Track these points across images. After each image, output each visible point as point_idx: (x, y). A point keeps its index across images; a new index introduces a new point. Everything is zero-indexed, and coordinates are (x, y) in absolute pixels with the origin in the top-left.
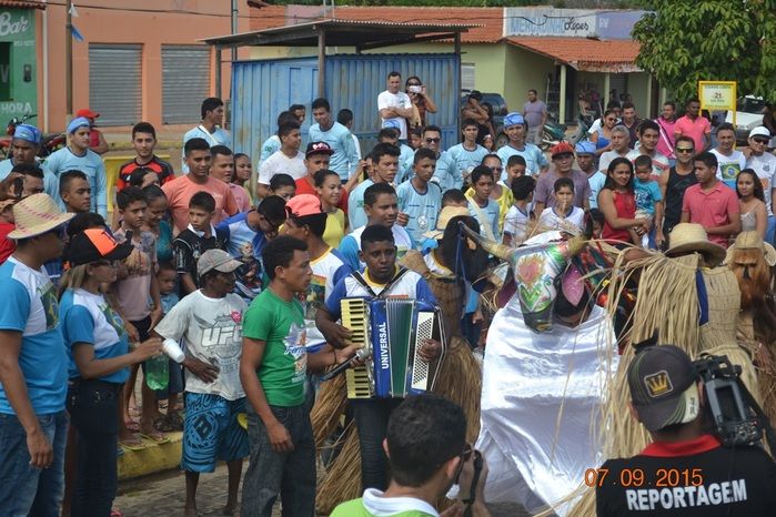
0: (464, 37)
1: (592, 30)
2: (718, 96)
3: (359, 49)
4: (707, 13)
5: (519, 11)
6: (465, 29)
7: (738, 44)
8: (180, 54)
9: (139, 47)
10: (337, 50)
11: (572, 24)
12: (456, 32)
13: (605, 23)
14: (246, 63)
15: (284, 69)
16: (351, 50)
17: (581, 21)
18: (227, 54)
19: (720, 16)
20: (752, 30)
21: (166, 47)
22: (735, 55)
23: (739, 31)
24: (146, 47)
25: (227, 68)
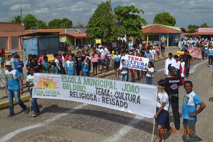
0: (59, 34)
1: (79, 32)
2: (98, 41)
3: (43, 36)
4: (96, 29)
5: (68, 29)
6: (60, 32)
7: (101, 33)
8: (14, 38)
9: (7, 37)
10: (39, 36)
11: (76, 31)
12: (58, 33)
13: (81, 31)
14: (25, 39)
15: (31, 40)
16: (42, 36)
17: (77, 31)
18: (22, 38)
19: (98, 29)
20: (102, 31)
21: (11, 37)
22: (100, 35)
23: (101, 31)
24: (8, 37)
25: (22, 40)
